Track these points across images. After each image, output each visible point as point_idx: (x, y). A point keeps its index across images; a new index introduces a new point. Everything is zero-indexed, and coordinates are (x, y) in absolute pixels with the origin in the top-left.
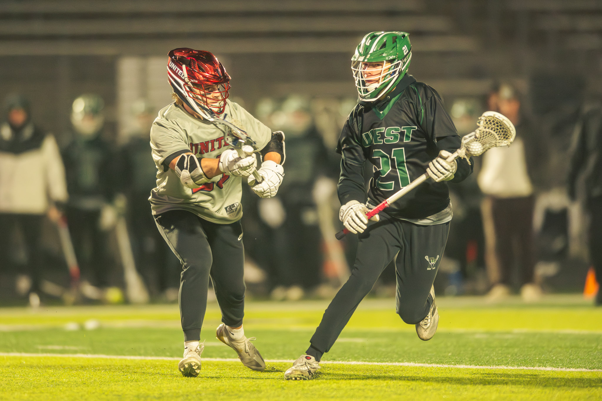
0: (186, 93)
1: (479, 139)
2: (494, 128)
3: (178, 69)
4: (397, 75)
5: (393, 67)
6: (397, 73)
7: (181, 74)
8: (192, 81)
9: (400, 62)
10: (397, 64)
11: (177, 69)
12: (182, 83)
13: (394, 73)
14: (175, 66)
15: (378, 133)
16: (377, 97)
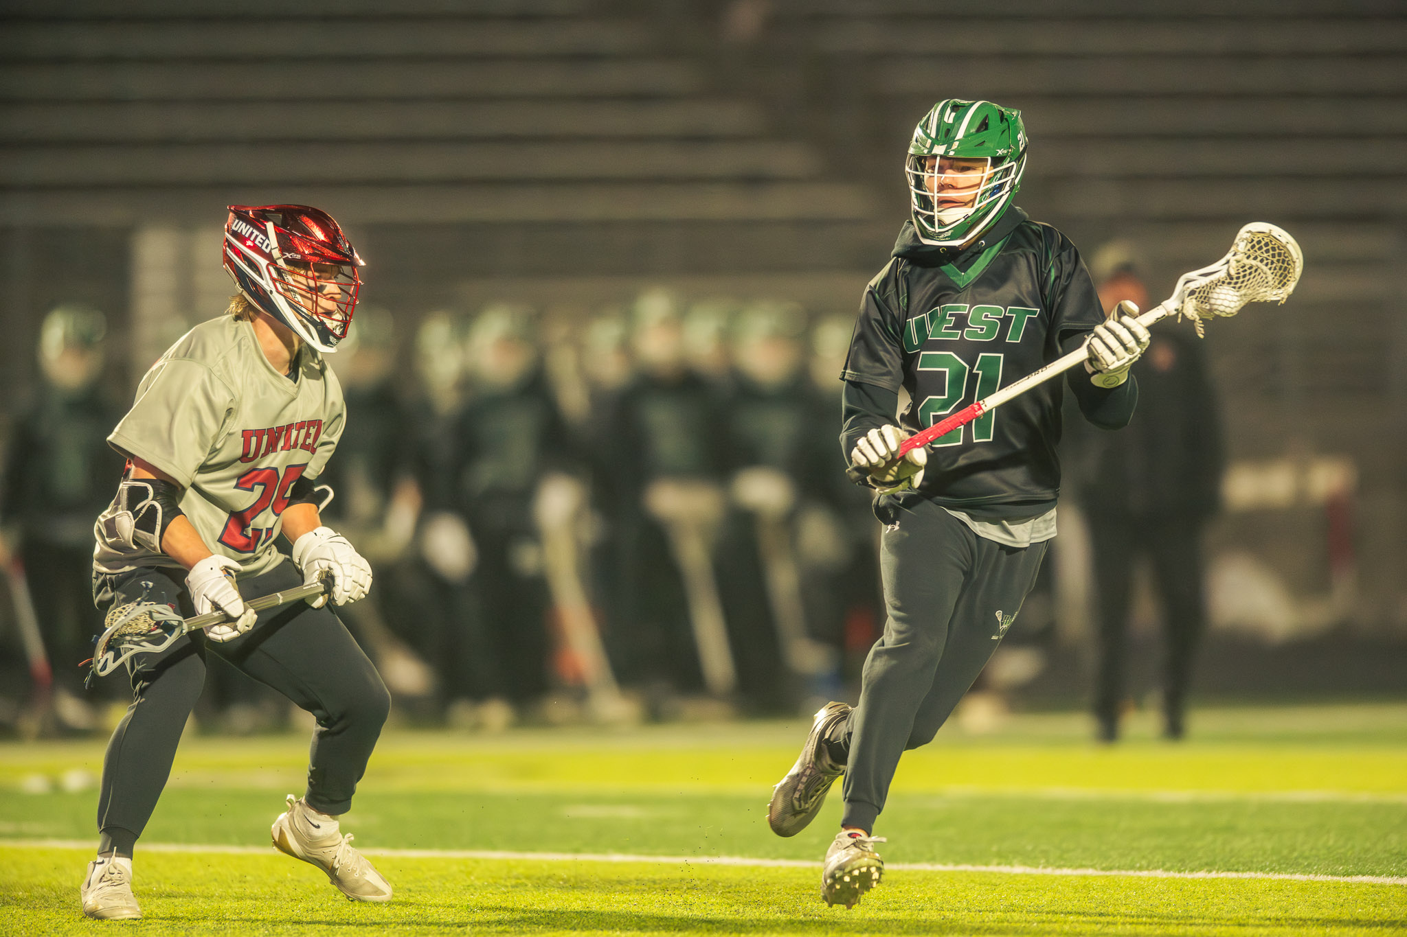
0: (271, 283)
1: (1235, 280)
2: (1267, 259)
3: (256, 232)
4: (1007, 193)
5: (999, 176)
6: (1007, 188)
7: (261, 241)
8: (288, 255)
9: (1013, 166)
10: (1007, 169)
11: (252, 233)
12: (263, 262)
13: (1001, 187)
14: (248, 227)
15: (950, 315)
16: (964, 238)
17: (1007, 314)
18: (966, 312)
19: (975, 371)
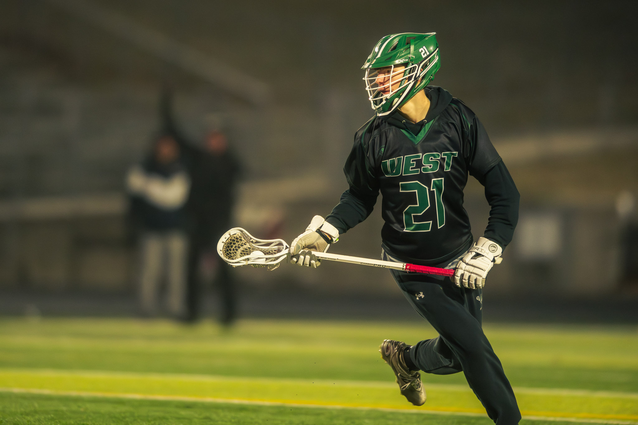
4: (412, 82)
6: (413, 79)
9: (416, 66)
10: (411, 69)
13: (410, 78)
15: (413, 161)
16: (390, 110)
17: (442, 157)
18: (421, 158)
19: (432, 190)
